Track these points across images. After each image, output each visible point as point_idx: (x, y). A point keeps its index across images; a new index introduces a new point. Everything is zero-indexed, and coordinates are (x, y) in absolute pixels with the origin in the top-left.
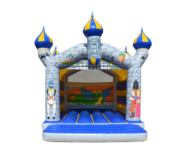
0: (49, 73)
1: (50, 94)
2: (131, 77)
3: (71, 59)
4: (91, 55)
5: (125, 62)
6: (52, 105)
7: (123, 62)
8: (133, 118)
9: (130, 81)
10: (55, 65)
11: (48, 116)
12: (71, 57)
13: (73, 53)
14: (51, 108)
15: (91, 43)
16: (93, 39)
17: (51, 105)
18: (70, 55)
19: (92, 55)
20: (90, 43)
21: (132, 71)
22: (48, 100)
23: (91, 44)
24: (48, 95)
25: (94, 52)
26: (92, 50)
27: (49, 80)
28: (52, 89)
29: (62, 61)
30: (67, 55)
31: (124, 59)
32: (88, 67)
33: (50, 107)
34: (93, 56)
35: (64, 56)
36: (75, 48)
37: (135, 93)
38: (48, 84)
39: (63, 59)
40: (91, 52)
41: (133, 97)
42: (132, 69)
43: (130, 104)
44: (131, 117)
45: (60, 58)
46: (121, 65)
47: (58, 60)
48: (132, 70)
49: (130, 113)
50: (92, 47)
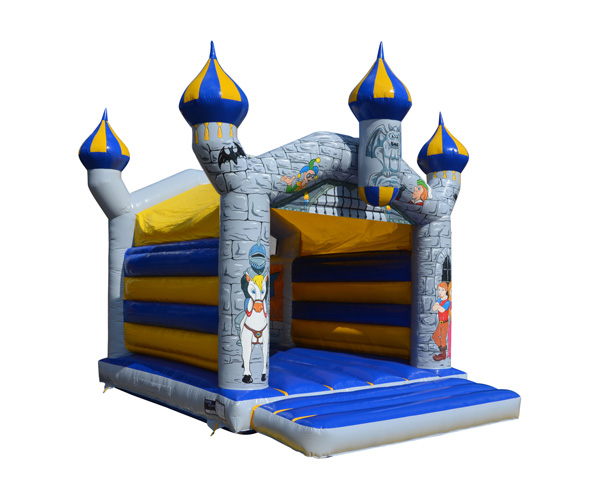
0: (251, 217)
1: (254, 292)
2: (435, 246)
3: (310, 179)
4: (382, 177)
5: (427, 203)
6: (261, 332)
7: (422, 204)
8: (442, 362)
9: (434, 258)
10: (269, 191)
11: (247, 373)
12: (312, 172)
13: (318, 160)
14: (257, 343)
15: (385, 139)
16: (392, 129)
17: (257, 334)
18: (310, 165)
19: (386, 176)
20: (382, 139)
21: (439, 232)
22: (249, 314)
23: (385, 143)
24: (248, 296)
25: (392, 167)
26: (387, 161)
27: (252, 244)
28: (261, 277)
29: (289, 181)
30: (304, 165)
31: (425, 197)
32: (337, 207)
33: (255, 340)
34: (389, 179)
35: (294, 165)
36: (322, 144)
37: (447, 294)
38: (246, 257)
39: (293, 174)
40: (384, 167)
41: (442, 303)
42: (437, 226)
43: (435, 324)
44: (437, 359)
45: (286, 171)
46: (415, 211)
47: (279, 177)
48: (438, 229)
49: (436, 347)
50: (388, 152)
